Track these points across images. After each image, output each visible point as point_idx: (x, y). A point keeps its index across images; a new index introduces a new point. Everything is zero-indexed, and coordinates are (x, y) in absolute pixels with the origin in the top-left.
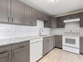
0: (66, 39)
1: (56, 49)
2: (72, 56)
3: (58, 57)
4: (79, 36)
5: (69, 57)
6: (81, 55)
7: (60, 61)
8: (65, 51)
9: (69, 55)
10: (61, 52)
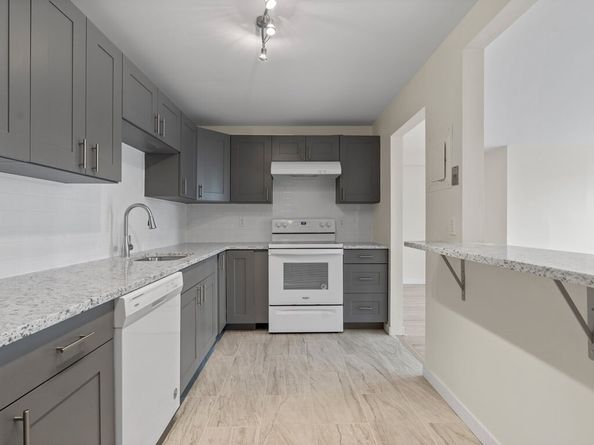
0: (285, 264)
1: (229, 336)
2: (322, 349)
3: (265, 376)
4: (341, 246)
5: (308, 355)
6: (349, 335)
7: (283, 387)
8: (284, 336)
9: (310, 348)
10: (266, 346)
